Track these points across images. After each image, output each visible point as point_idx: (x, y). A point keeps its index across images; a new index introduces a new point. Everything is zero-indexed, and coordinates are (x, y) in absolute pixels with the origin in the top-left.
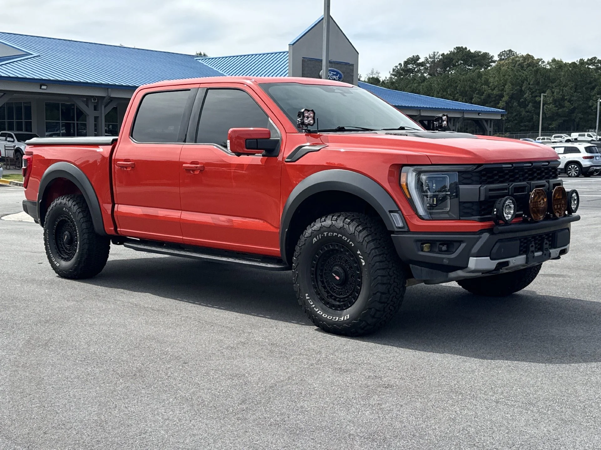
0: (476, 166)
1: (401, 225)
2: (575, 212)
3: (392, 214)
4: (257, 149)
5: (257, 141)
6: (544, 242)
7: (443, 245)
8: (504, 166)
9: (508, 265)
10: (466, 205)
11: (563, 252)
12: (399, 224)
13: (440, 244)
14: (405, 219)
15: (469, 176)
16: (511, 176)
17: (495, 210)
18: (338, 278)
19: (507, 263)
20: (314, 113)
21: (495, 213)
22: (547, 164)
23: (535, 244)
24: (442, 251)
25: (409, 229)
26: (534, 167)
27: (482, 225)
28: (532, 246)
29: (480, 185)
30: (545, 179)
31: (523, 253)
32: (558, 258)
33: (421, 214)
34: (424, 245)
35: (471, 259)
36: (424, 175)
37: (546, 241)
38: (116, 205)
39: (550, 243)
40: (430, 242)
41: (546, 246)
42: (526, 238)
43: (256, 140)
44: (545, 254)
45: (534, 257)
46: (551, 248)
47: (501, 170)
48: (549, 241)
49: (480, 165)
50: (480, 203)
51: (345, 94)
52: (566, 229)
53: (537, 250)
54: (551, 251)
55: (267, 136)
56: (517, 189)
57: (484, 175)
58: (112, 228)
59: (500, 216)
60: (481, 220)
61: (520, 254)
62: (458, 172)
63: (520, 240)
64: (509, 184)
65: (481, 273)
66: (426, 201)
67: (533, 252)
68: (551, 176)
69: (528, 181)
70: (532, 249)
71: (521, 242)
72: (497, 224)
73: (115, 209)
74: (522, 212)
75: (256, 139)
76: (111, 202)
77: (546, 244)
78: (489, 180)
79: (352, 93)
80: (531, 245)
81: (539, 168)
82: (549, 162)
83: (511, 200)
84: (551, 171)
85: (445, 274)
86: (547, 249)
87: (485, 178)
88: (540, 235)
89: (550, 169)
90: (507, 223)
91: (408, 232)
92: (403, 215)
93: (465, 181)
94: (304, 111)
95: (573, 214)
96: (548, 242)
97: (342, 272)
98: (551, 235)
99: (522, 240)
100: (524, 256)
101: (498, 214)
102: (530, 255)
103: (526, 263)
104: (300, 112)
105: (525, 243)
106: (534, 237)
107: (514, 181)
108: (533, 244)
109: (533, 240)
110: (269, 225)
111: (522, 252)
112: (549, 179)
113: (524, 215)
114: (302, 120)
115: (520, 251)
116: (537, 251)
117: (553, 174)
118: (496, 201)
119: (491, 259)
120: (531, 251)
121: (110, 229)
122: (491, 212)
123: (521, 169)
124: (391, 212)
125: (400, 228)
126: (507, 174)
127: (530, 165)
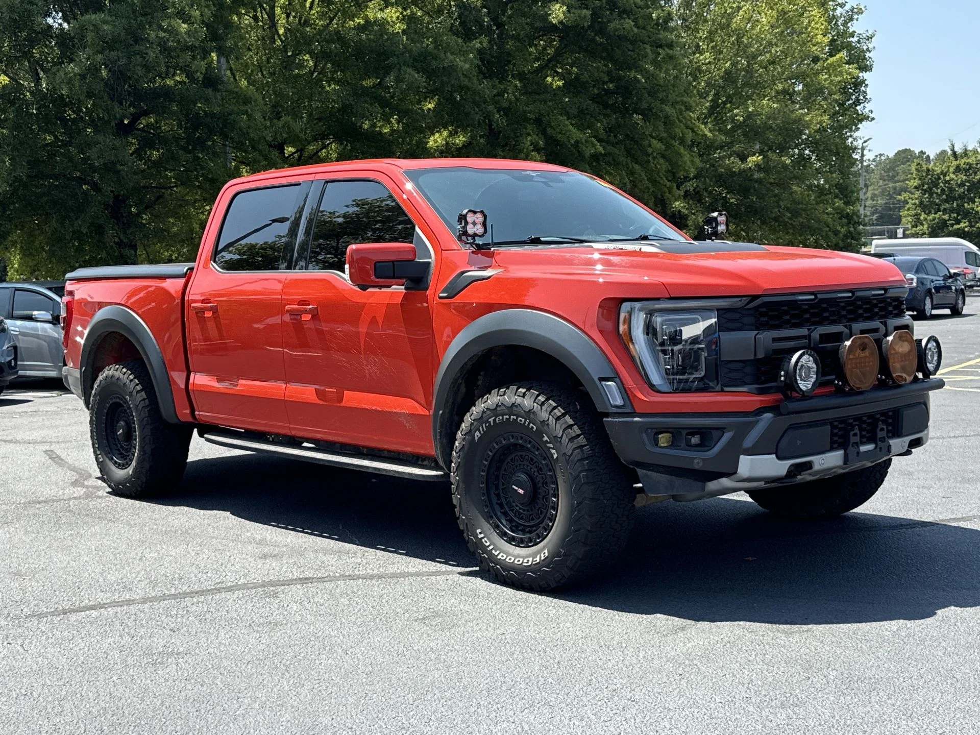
0: (750, 298)
1: (619, 401)
2: (935, 374)
3: (603, 383)
4: (394, 278)
5: (394, 265)
6: (877, 427)
7: (693, 434)
8: (800, 298)
9: (811, 468)
10: (732, 366)
11: (917, 443)
12: (617, 401)
13: (688, 434)
14: (625, 390)
15: (737, 316)
16: (814, 315)
17: (782, 373)
18: (521, 491)
19: (809, 465)
20: (485, 217)
21: (782, 378)
22: (883, 292)
23: (861, 430)
24: (691, 446)
25: (634, 409)
26: (859, 298)
27: (761, 401)
28: (855, 435)
29: (756, 332)
30: (879, 319)
31: (839, 446)
32: (908, 453)
33: (655, 384)
34: (660, 436)
35: (743, 458)
36: (659, 316)
37: (881, 425)
38: (192, 375)
39: (890, 428)
40: (670, 430)
41: (880, 434)
42: (843, 420)
43: (391, 263)
44: (881, 449)
45: (858, 453)
46: (890, 438)
47: (794, 304)
48: (888, 425)
49: (755, 297)
50: (756, 362)
51: (551, 184)
52: (920, 403)
53: (864, 440)
54: (891, 442)
55: (410, 257)
56: (825, 338)
57: (763, 314)
58: (188, 411)
59: (791, 385)
60: (761, 392)
61: (832, 449)
62: (718, 310)
63: (831, 424)
64: (809, 330)
65: (763, 483)
66: (662, 360)
67: (857, 445)
68: (891, 312)
69: (847, 322)
70: (853, 439)
71: (833, 427)
72: (788, 398)
73: (191, 381)
74: (834, 377)
75: (393, 262)
76: (185, 369)
77: (882, 429)
78: (772, 323)
79: (564, 182)
80: (852, 433)
81: (866, 300)
82: (886, 290)
83: (810, 355)
84: (890, 304)
85: (700, 484)
86: (883, 440)
87: (766, 319)
88: (871, 416)
89: (889, 300)
90: (805, 396)
91: (633, 414)
92: (623, 384)
93: (730, 325)
94: (467, 213)
95: (931, 377)
96: (885, 427)
97: (527, 480)
98: (891, 414)
99: (836, 423)
100: (840, 453)
101: (788, 381)
102: (851, 449)
103: (845, 463)
104: (460, 215)
105: (840, 429)
106: (858, 418)
107: (820, 323)
108: (857, 430)
109: (857, 423)
110: (416, 404)
111: (836, 446)
112: (885, 316)
113: (836, 382)
114: (465, 227)
115: (833, 442)
116: (863, 443)
117: (895, 310)
118: (784, 358)
119: (778, 458)
120: (853, 443)
121: (184, 414)
122: (777, 377)
123: (833, 302)
124: (602, 379)
125: (617, 407)
126: (806, 311)
127: (850, 295)
